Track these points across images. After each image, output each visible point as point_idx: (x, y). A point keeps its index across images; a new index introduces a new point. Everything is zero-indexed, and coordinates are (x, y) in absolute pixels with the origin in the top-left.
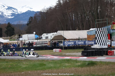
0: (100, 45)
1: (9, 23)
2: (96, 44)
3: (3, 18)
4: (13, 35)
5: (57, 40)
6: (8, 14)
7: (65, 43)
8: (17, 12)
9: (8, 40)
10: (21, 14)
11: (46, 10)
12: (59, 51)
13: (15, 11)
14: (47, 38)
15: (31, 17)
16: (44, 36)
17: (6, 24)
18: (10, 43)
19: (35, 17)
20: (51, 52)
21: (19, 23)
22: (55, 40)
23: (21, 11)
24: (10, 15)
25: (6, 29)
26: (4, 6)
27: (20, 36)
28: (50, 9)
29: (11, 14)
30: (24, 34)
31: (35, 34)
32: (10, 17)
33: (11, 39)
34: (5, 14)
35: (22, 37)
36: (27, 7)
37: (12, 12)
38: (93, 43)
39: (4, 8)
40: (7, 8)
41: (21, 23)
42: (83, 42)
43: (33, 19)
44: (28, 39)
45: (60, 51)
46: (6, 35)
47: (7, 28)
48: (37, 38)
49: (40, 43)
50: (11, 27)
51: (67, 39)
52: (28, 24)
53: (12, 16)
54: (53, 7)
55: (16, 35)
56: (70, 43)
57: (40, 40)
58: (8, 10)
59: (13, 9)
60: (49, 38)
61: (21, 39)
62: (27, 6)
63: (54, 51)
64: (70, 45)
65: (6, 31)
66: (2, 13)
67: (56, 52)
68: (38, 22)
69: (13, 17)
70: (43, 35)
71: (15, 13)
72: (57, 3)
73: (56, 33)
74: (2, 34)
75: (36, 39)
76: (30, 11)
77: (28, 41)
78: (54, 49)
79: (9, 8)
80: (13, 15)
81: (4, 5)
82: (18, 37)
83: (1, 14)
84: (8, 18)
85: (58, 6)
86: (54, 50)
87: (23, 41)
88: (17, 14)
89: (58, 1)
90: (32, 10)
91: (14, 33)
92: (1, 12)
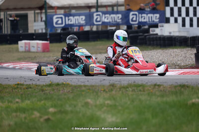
0: (184, 25)
2: (167, 21)
7: (55, 20)
12: (40, 49)
38: (155, 18)
42: (120, 16)
45: (45, 49)
51: (51, 8)
56: (73, 20)
63: (21, 49)
64: (72, 25)
67: (29, 51)
78: (19, 42)
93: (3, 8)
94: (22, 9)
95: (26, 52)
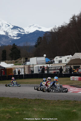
1: (14, 44)
3: (8, 38)
4: (19, 58)
5: (74, 64)
6: (13, 34)
8: (24, 32)
9: (13, 65)
10: (28, 34)
11: (58, 29)
12: (78, 80)
13: (21, 31)
14: (60, 62)
15: (40, 37)
16: (57, 59)
17: (11, 45)
18: (14, 68)
19: (44, 37)
20: (67, 80)
21: (26, 45)
22: (71, 64)
23: (28, 31)
24: (15, 35)
25: (10, 52)
26: (9, 26)
27: (27, 60)
28: (63, 27)
29: (17, 34)
30: (31, 57)
31: (46, 57)
32: (15, 38)
33: (16, 63)
34: (10, 34)
35: (29, 61)
36: (35, 27)
37: (18, 32)
39: (9, 27)
40: (12, 27)
41: (28, 45)
43: (43, 39)
44: (37, 63)
45: (80, 80)
46: (11, 58)
47: (11, 50)
48: (49, 62)
49: (53, 68)
50: (16, 48)
52: (36, 46)
53: (17, 37)
54: (66, 25)
55: (23, 59)
57: (52, 64)
58: (13, 30)
59: (19, 29)
60: (63, 62)
61: (28, 63)
62: (35, 25)
63: (71, 79)
65: (11, 54)
66: (7, 33)
67: (74, 80)
68: (48, 43)
69: (20, 38)
70: (55, 58)
71: (22, 33)
72: (71, 21)
73: (71, 56)
74: (6, 57)
75: (47, 63)
76: (39, 31)
77: (37, 66)
79: (15, 28)
80: (19, 35)
81: (9, 24)
82: (25, 60)
83: (5, 34)
84: (14, 39)
85: (72, 23)
86: (71, 77)
87: (31, 66)
88: (24, 34)
89: (72, 18)
90: (40, 30)
91: (20, 56)
92: (5, 32)
93: (69, 64)
94: (76, 64)
95: (72, 81)
